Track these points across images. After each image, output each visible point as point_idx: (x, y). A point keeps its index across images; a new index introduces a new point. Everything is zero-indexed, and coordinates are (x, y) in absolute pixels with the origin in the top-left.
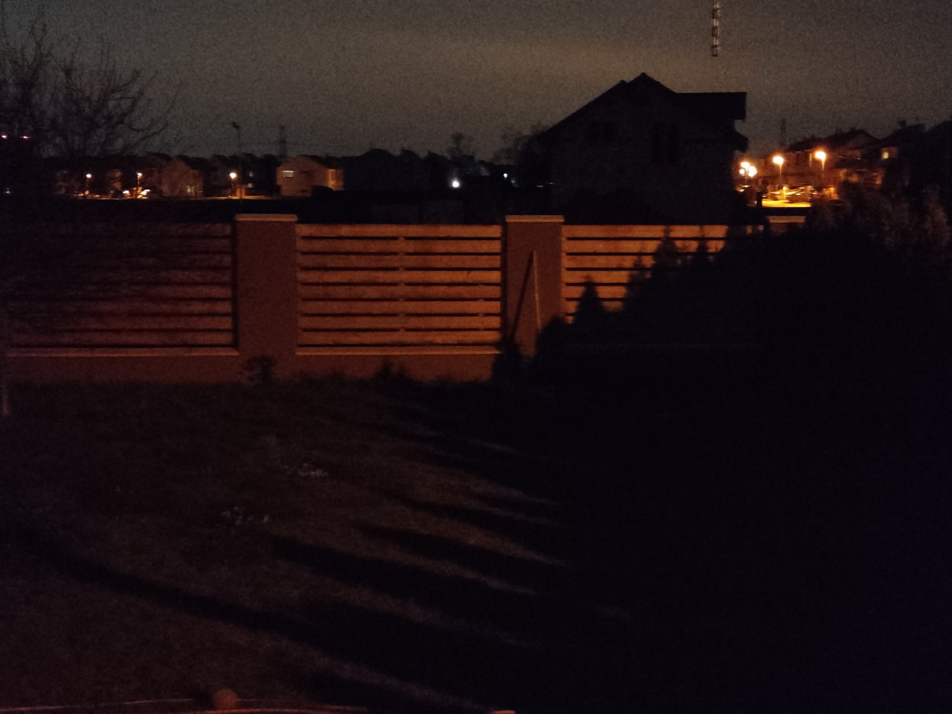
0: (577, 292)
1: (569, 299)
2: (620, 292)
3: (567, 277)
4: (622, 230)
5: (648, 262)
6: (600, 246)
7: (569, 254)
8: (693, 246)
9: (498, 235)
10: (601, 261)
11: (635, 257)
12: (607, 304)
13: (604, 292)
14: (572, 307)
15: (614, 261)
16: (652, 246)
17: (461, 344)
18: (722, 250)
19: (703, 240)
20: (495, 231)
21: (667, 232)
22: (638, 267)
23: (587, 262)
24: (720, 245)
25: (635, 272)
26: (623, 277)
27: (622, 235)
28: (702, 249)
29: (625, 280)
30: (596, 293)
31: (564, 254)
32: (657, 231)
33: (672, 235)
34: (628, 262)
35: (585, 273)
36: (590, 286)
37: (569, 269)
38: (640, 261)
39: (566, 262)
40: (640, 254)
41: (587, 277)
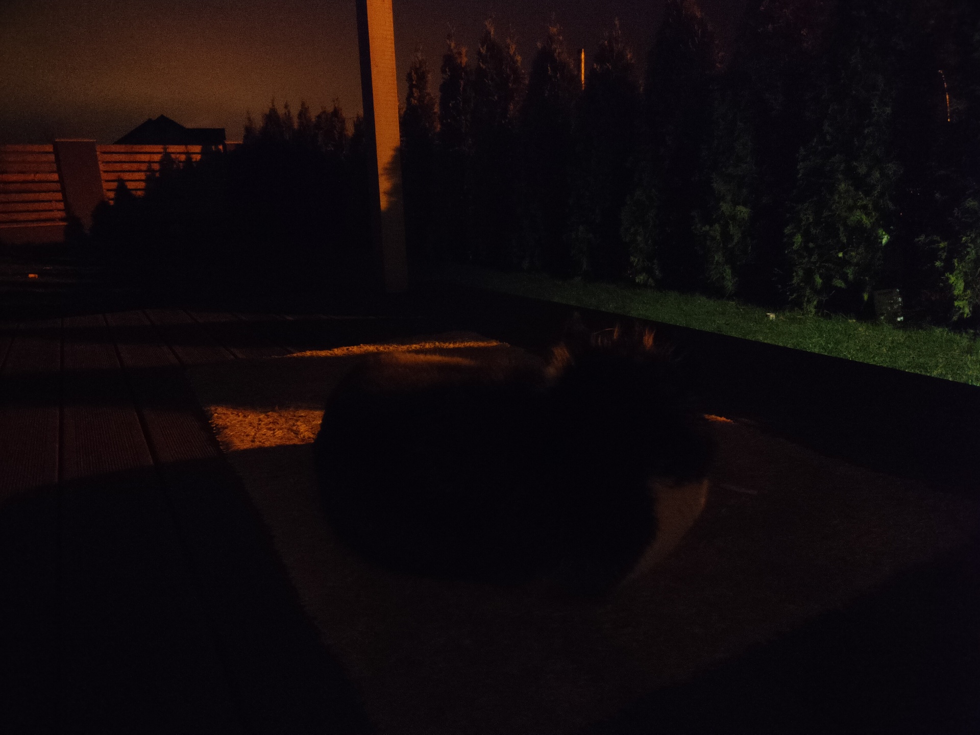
0: (114, 185)
1: (108, 190)
2: (142, 185)
3: (104, 176)
4: (137, 148)
5: (156, 167)
6: (122, 157)
7: (103, 162)
8: (183, 157)
9: (51, 150)
10: (126, 166)
11: (147, 164)
12: (134, 192)
13: (130, 185)
14: (111, 195)
15: (135, 166)
16: (157, 158)
17: (38, 221)
18: (200, 159)
19: (188, 153)
20: (49, 148)
21: (165, 149)
22: (149, 170)
23: (118, 167)
24: (198, 157)
25: (148, 173)
26: (142, 176)
27: (137, 150)
28: (189, 160)
29: (143, 178)
30: (127, 186)
31: (100, 163)
32: (159, 148)
33: (169, 150)
34: (144, 167)
35: (117, 174)
36: (121, 182)
37: (105, 172)
38: (150, 166)
39: (102, 167)
40: (149, 162)
41: (119, 176)
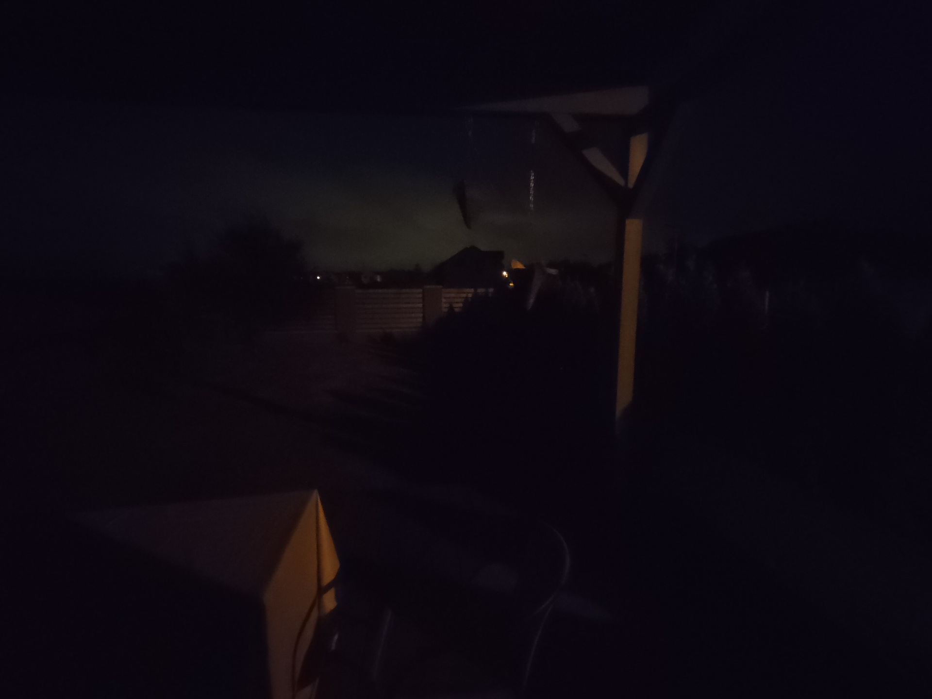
0: (446, 310)
3: (444, 305)
4: (461, 290)
5: (469, 300)
6: (454, 295)
7: (445, 298)
10: (455, 300)
11: (465, 299)
13: (456, 310)
15: (460, 300)
16: (470, 295)
17: (409, 328)
20: (420, 290)
21: (475, 290)
22: (466, 302)
23: (450, 300)
24: (492, 294)
26: (461, 305)
31: (443, 298)
32: (472, 290)
33: (477, 291)
34: (463, 300)
36: (451, 308)
37: (445, 303)
39: (444, 300)
40: (467, 297)
